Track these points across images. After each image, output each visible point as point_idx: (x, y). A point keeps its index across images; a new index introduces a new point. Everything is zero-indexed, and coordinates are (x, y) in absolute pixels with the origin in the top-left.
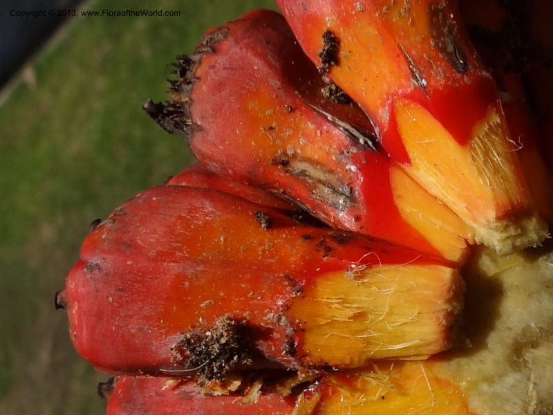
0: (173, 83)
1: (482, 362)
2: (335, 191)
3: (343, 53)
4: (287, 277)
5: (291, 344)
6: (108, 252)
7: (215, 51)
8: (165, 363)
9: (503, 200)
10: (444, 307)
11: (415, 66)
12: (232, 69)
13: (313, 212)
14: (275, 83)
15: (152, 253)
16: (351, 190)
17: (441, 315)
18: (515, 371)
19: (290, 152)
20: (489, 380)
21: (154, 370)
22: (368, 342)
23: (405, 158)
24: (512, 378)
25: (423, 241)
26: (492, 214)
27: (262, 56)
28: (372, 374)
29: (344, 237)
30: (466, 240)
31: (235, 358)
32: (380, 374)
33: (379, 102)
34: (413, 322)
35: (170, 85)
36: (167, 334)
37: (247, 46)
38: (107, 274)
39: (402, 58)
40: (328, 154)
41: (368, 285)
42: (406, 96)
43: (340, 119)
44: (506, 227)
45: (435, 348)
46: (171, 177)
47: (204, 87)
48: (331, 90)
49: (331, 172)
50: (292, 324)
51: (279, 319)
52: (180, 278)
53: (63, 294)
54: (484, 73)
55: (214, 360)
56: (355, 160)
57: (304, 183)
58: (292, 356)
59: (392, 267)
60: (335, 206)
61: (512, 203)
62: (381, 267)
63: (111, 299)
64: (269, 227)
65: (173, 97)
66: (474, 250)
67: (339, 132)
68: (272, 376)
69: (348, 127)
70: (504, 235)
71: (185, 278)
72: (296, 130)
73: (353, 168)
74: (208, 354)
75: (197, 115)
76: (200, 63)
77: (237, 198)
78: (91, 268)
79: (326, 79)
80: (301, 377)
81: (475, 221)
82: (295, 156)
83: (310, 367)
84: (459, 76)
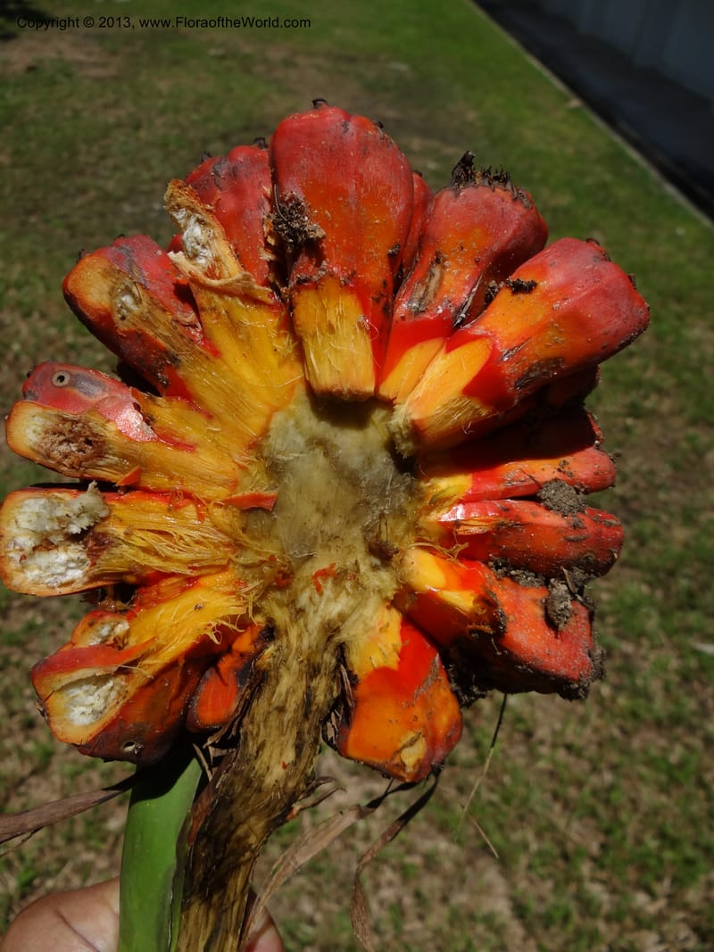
0: (489, 171)
1: (310, 419)
2: (421, 299)
3: (521, 296)
4: (354, 272)
5: (305, 281)
6: (358, 136)
7: (515, 200)
8: (281, 189)
9: (427, 424)
10: (345, 389)
11: (517, 351)
12: (503, 216)
13: (405, 285)
14: (496, 247)
15: (361, 171)
16: (424, 311)
17: (339, 388)
18: (306, 442)
19: (446, 263)
20: (297, 425)
21: (275, 180)
22: (314, 336)
23: (449, 350)
24: (301, 440)
25: (392, 366)
26: (415, 416)
27: (514, 235)
28: (291, 341)
29: (388, 310)
30: (396, 398)
31: (291, 240)
32: (292, 346)
33: (489, 326)
34: (331, 368)
35: (487, 168)
36: (303, 188)
37: (520, 224)
38: (341, 138)
39: (522, 341)
40: (448, 292)
41: (355, 333)
42: (494, 346)
43: (474, 297)
44: (408, 428)
45: (315, 386)
46: (421, 175)
47: (488, 195)
48: (494, 288)
49: (435, 295)
50: (321, 279)
51: (323, 270)
52: (345, 193)
53: (324, 105)
54: (516, 401)
55: (287, 225)
56: (446, 311)
57: (425, 276)
58: (298, 282)
59: (369, 347)
60: (410, 301)
61: (425, 430)
62: (369, 341)
63: (323, 142)
64: (389, 254)
65: (479, 173)
66: (389, 405)
67: (465, 297)
68: (280, 270)
69: (469, 304)
70: (402, 426)
71: (345, 197)
72: (463, 266)
73: (441, 311)
74: (291, 220)
75: (467, 192)
76: (505, 190)
77: (408, 229)
78: (345, 125)
79: (502, 285)
80: (283, 290)
81: (410, 404)
82: (444, 267)
83: (290, 295)
84: (513, 383)
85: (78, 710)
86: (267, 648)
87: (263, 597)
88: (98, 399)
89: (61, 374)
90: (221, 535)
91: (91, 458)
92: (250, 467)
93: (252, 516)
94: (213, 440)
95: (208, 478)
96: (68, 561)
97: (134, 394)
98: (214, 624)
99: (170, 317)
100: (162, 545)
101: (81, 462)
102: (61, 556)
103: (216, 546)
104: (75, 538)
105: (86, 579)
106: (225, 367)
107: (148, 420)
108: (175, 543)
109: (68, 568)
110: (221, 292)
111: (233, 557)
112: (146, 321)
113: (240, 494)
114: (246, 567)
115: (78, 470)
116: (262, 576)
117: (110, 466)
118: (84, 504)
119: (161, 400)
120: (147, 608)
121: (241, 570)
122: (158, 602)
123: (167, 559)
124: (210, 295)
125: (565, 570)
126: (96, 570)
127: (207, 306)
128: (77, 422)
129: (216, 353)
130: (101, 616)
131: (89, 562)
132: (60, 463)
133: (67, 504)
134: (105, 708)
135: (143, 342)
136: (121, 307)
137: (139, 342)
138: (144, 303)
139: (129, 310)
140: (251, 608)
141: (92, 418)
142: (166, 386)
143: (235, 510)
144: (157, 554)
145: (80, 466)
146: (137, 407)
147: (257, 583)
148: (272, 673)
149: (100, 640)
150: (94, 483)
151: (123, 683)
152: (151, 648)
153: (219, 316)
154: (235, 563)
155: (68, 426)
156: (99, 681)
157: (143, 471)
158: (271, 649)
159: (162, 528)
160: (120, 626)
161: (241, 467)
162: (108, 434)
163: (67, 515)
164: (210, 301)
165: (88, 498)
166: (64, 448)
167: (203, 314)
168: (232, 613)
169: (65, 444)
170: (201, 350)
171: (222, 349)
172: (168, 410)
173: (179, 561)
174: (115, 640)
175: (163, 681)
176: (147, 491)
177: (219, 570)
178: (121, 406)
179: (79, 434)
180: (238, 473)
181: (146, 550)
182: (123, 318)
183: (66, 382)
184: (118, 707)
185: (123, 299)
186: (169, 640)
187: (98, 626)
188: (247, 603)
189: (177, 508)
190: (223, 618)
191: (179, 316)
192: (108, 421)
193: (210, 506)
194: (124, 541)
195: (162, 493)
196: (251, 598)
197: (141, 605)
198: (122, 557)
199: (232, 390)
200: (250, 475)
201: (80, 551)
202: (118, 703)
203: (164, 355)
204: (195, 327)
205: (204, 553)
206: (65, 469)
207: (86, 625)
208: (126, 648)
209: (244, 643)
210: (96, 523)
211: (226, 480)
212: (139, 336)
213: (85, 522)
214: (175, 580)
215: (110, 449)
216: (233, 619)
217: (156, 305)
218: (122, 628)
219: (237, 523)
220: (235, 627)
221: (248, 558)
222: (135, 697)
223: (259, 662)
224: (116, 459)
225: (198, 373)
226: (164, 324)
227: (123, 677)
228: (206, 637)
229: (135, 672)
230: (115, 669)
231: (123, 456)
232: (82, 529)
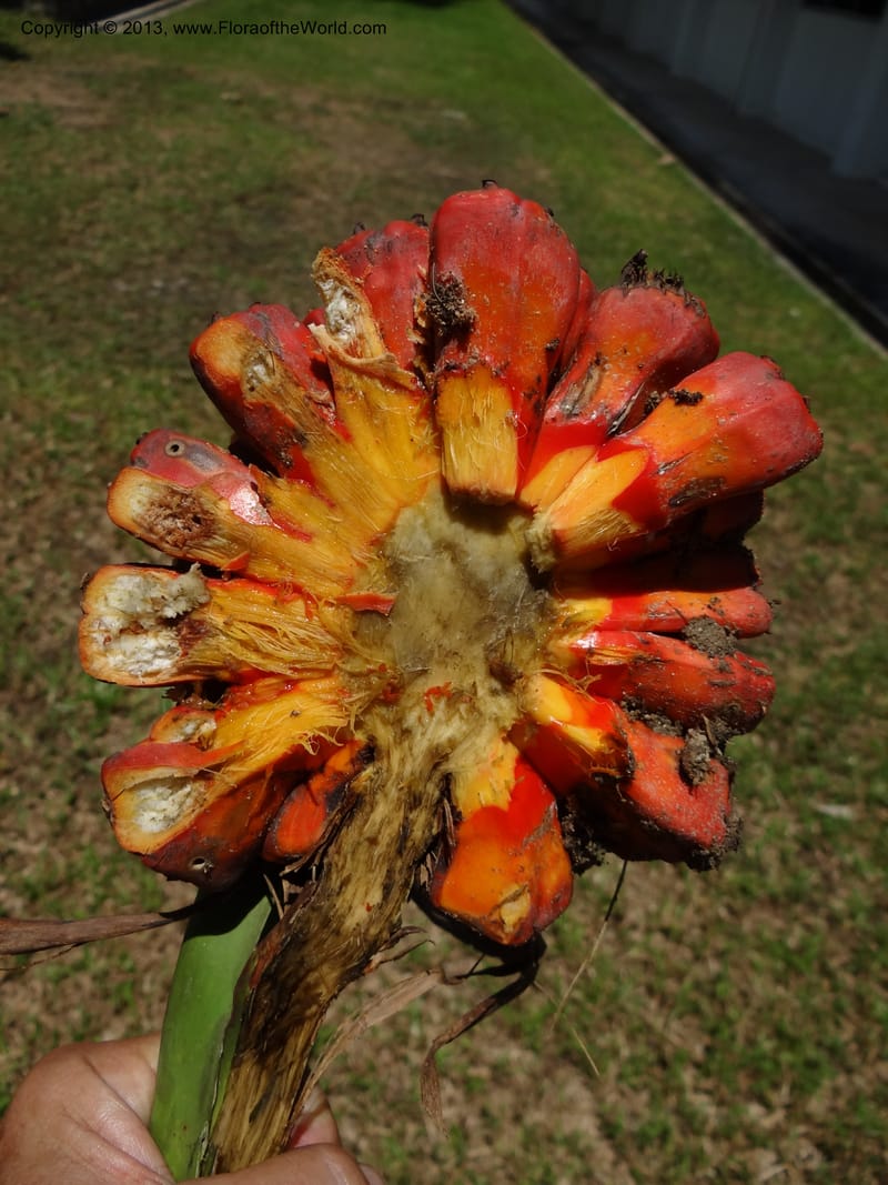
0: (661, 274)
1: (440, 519)
2: (576, 402)
3: (685, 408)
4: (508, 363)
5: (454, 368)
6: (527, 223)
7: (687, 306)
8: (440, 267)
9: (569, 535)
10: (484, 489)
11: (674, 465)
12: (672, 320)
13: (559, 385)
14: (662, 355)
15: (526, 257)
16: (576, 415)
17: (477, 486)
18: (434, 544)
19: (606, 366)
20: (426, 524)
21: (434, 258)
22: (456, 428)
23: (602, 458)
24: (428, 542)
25: (537, 471)
26: (557, 526)
27: (683, 344)
28: (431, 431)
29: (539, 409)
30: (536, 506)
31: (444, 323)
32: (431, 438)
33: (646, 436)
34: (472, 464)
35: (659, 271)
36: (462, 268)
37: (690, 333)
38: (510, 221)
39: (681, 455)
40: (606, 397)
41: (501, 429)
42: (651, 458)
43: (633, 406)
44: (547, 538)
45: (451, 482)
46: (586, 271)
47: (658, 298)
48: (655, 399)
49: (591, 399)
50: (470, 368)
51: (474, 358)
52: (507, 279)
53: (495, 186)
54: (669, 520)
55: (442, 306)
56: (600, 418)
57: (582, 378)
58: (446, 368)
59: (515, 444)
60: (564, 402)
61: (570, 540)
62: (515, 439)
63: (490, 224)
64: (547, 349)
65: (650, 274)
66: (529, 512)
67: (622, 405)
68: (429, 352)
69: (627, 412)
70: (541, 536)
71: (507, 284)
72: (624, 371)
73: (594, 416)
74: (447, 302)
75: (636, 292)
76: (678, 295)
77: (571, 324)
78: (515, 209)
79: (664, 395)
80: (429, 375)
81: (552, 513)
82: (604, 370)
83: (436, 382)
84: (667, 500)
85: (148, 815)
86: (365, 770)
87: (367, 711)
88: (212, 474)
89: (175, 443)
90: (329, 637)
91: (198, 536)
92: (369, 565)
93: (365, 620)
94: (333, 531)
95: (322, 572)
96: (157, 648)
97: (254, 473)
98: (310, 734)
99: (303, 393)
100: (263, 640)
101: (186, 540)
102: (150, 642)
103: (323, 648)
104: (168, 623)
105: (175, 670)
106: (356, 453)
107: (265, 502)
108: (278, 640)
109: (156, 656)
110: (360, 371)
111: (339, 662)
112: (278, 395)
113: (355, 594)
114: (352, 675)
115: (181, 549)
116: (369, 687)
117: (216, 548)
118: (185, 585)
119: (282, 482)
120: (237, 708)
121: (347, 678)
122: (252, 703)
123: (267, 656)
124: (348, 373)
125: (706, 719)
126: (187, 661)
127: (344, 385)
128: (187, 496)
129: (348, 437)
130: (187, 712)
131: (180, 651)
132: (162, 539)
133: (165, 585)
134: (179, 815)
135: (270, 417)
136: (252, 377)
137: (267, 416)
138: (277, 375)
139: (260, 381)
140: (353, 720)
141: (205, 494)
142: (288, 467)
143: (347, 610)
144: (257, 650)
145: (184, 545)
146: (254, 487)
147: (362, 694)
148: (367, 798)
149: (182, 738)
150: (197, 565)
151: (202, 790)
152: (238, 753)
153: (356, 395)
154: (341, 670)
155: (176, 499)
156: (176, 784)
157: (254, 558)
158: (369, 771)
159: (266, 622)
160: (206, 725)
161: (359, 564)
162: (219, 513)
163: (163, 597)
164: (347, 380)
165: (189, 580)
166: (168, 523)
167: (338, 394)
168: (332, 724)
169: (171, 519)
170: (333, 432)
171: (354, 433)
172: (287, 494)
173: (281, 659)
174: (199, 739)
175: (246, 793)
176: (253, 580)
177: (322, 675)
178: (237, 484)
179: (187, 510)
180: (356, 570)
181: (244, 644)
182: (252, 389)
183: (179, 452)
184: (193, 816)
185: (256, 368)
186: (258, 747)
187: (180, 722)
188: (349, 716)
189: (284, 601)
190: (321, 729)
191: (313, 392)
192: (221, 499)
193: (321, 604)
194: (221, 631)
195: (270, 583)
196: (355, 709)
197: (233, 704)
198: (218, 650)
199: (359, 479)
200: (369, 573)
201: (172, 638)
202: (193, 811)
203: (291, 434)
204: (328, 406)
205: (309, 654)
206: (167, 546)
207: (169, 720)
208: (209, 751)
209: (340, 761)
210: (194, 609)
211: (341, 577)
212: (267, 410)
213: (182, 606)
214: (273, 681)
215: (220, 529)
216: (332, 730)
217: (290, 378)
218: (209, 727)
219: (348, 626)
220: (333, 740)
221: (355, 665)
222: (214, 807)
223: (354, 784)
224: (225, 541)
225: (325, 456)
226: (295, 399)
227: (203, 783)
228: (301, 746)
229: (217, 777)
230: (196, 771)
231: (234, 539)
232: (178, 614)
